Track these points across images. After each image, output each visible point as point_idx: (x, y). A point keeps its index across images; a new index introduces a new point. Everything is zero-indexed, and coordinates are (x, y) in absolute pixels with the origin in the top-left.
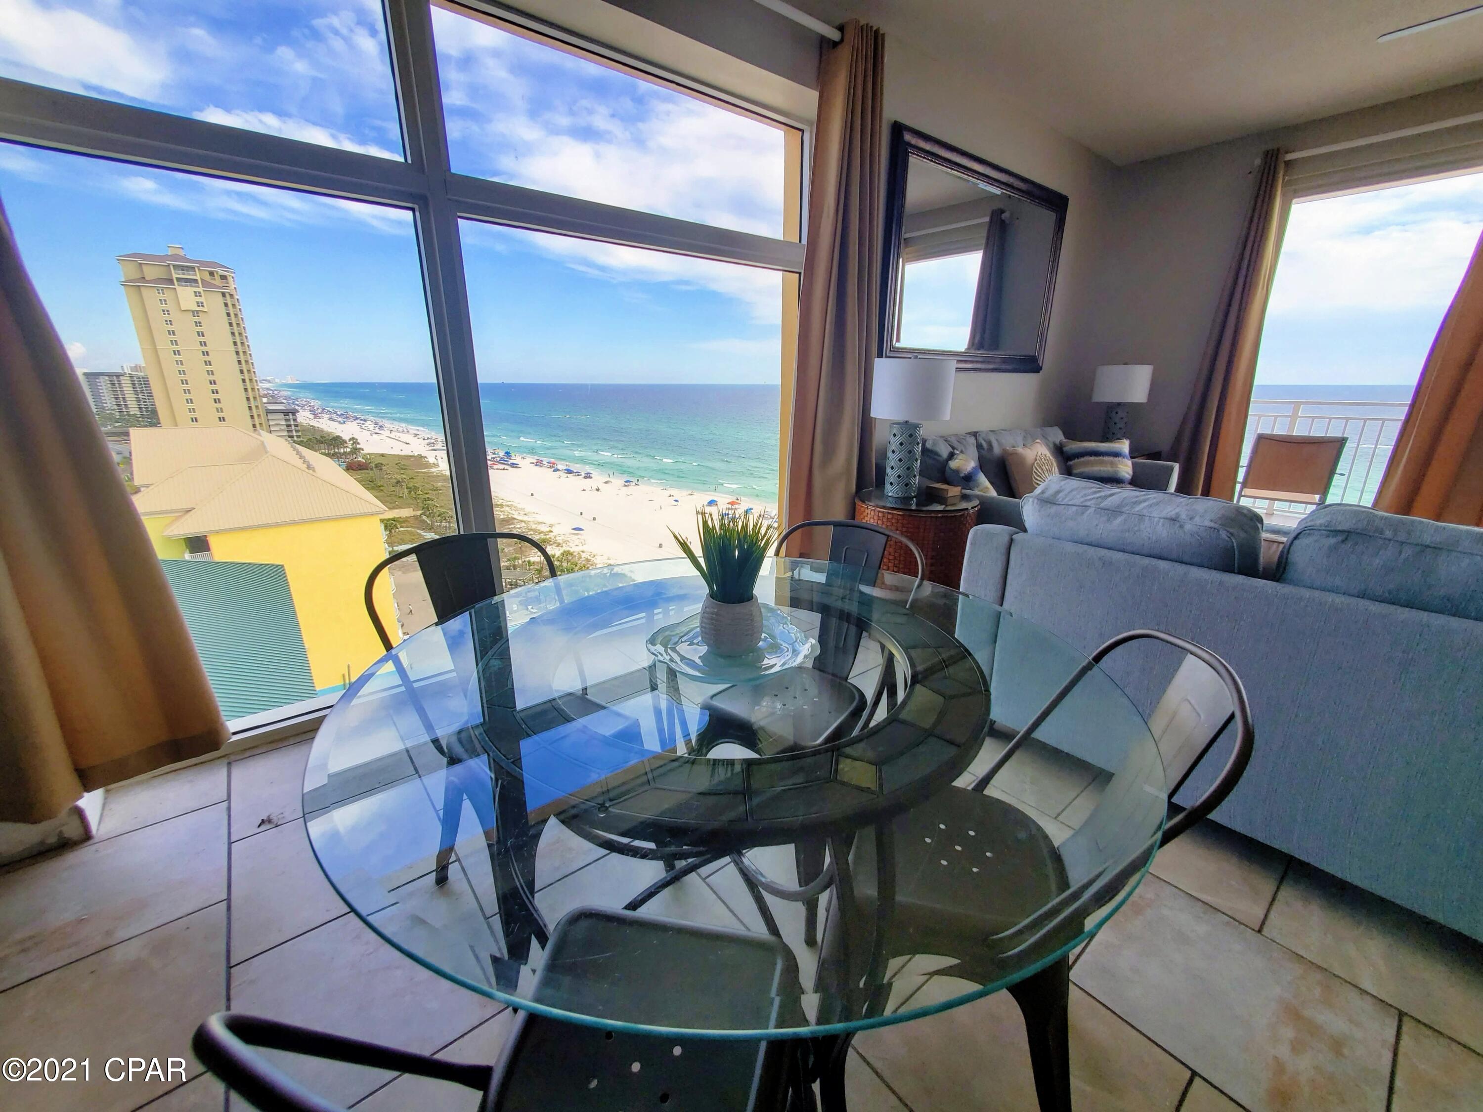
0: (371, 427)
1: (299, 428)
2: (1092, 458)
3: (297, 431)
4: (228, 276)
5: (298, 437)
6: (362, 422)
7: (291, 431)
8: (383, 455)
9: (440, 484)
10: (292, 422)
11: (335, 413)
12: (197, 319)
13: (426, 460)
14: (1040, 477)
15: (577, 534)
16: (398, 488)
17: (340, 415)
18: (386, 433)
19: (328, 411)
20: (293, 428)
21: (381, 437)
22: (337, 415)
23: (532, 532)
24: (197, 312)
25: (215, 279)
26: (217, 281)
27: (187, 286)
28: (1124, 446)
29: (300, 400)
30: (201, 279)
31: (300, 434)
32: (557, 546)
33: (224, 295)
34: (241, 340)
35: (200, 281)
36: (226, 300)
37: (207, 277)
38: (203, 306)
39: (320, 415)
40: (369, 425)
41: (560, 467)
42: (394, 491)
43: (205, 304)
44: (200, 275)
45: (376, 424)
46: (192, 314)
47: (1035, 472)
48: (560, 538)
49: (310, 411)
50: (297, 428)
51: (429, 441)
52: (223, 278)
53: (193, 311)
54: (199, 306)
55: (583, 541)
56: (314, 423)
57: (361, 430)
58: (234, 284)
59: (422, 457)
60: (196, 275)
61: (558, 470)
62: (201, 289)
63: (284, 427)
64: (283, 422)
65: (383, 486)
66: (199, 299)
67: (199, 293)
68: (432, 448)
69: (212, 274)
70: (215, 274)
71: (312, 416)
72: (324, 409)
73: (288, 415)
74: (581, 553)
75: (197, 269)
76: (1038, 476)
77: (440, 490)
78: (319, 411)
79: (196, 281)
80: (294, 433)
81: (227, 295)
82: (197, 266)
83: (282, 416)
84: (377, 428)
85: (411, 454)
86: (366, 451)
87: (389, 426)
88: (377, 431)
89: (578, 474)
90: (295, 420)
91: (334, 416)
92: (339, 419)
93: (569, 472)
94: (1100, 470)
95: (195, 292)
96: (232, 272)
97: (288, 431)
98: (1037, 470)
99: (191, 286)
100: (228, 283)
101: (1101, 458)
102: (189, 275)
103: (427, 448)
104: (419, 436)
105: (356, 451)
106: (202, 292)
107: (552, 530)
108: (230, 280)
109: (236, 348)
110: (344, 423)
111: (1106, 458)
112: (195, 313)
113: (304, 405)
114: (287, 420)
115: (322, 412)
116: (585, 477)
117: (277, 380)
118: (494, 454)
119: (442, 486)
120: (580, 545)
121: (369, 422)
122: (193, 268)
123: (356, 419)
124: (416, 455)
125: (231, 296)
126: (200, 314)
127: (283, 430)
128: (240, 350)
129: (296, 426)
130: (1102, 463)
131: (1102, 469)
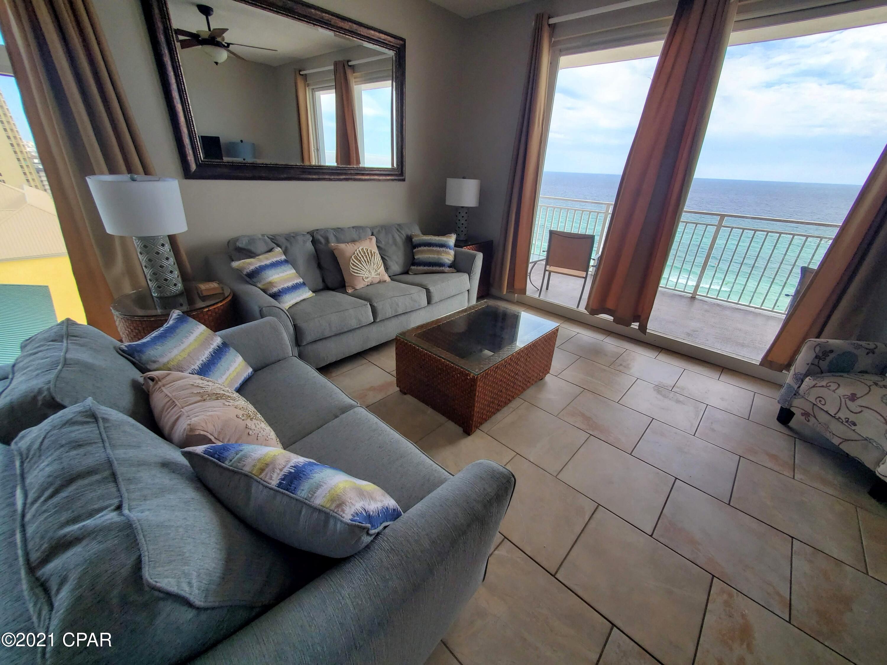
2: (426, 248)
14: (357, 267)
28: (451, 240)
47: (352, 263)
76: (355, 266)
94: (430, 257)
98: (354, 262)
101: (431, 248)
111: (435, 248)
130: (432, 252)
131: (430, 256)
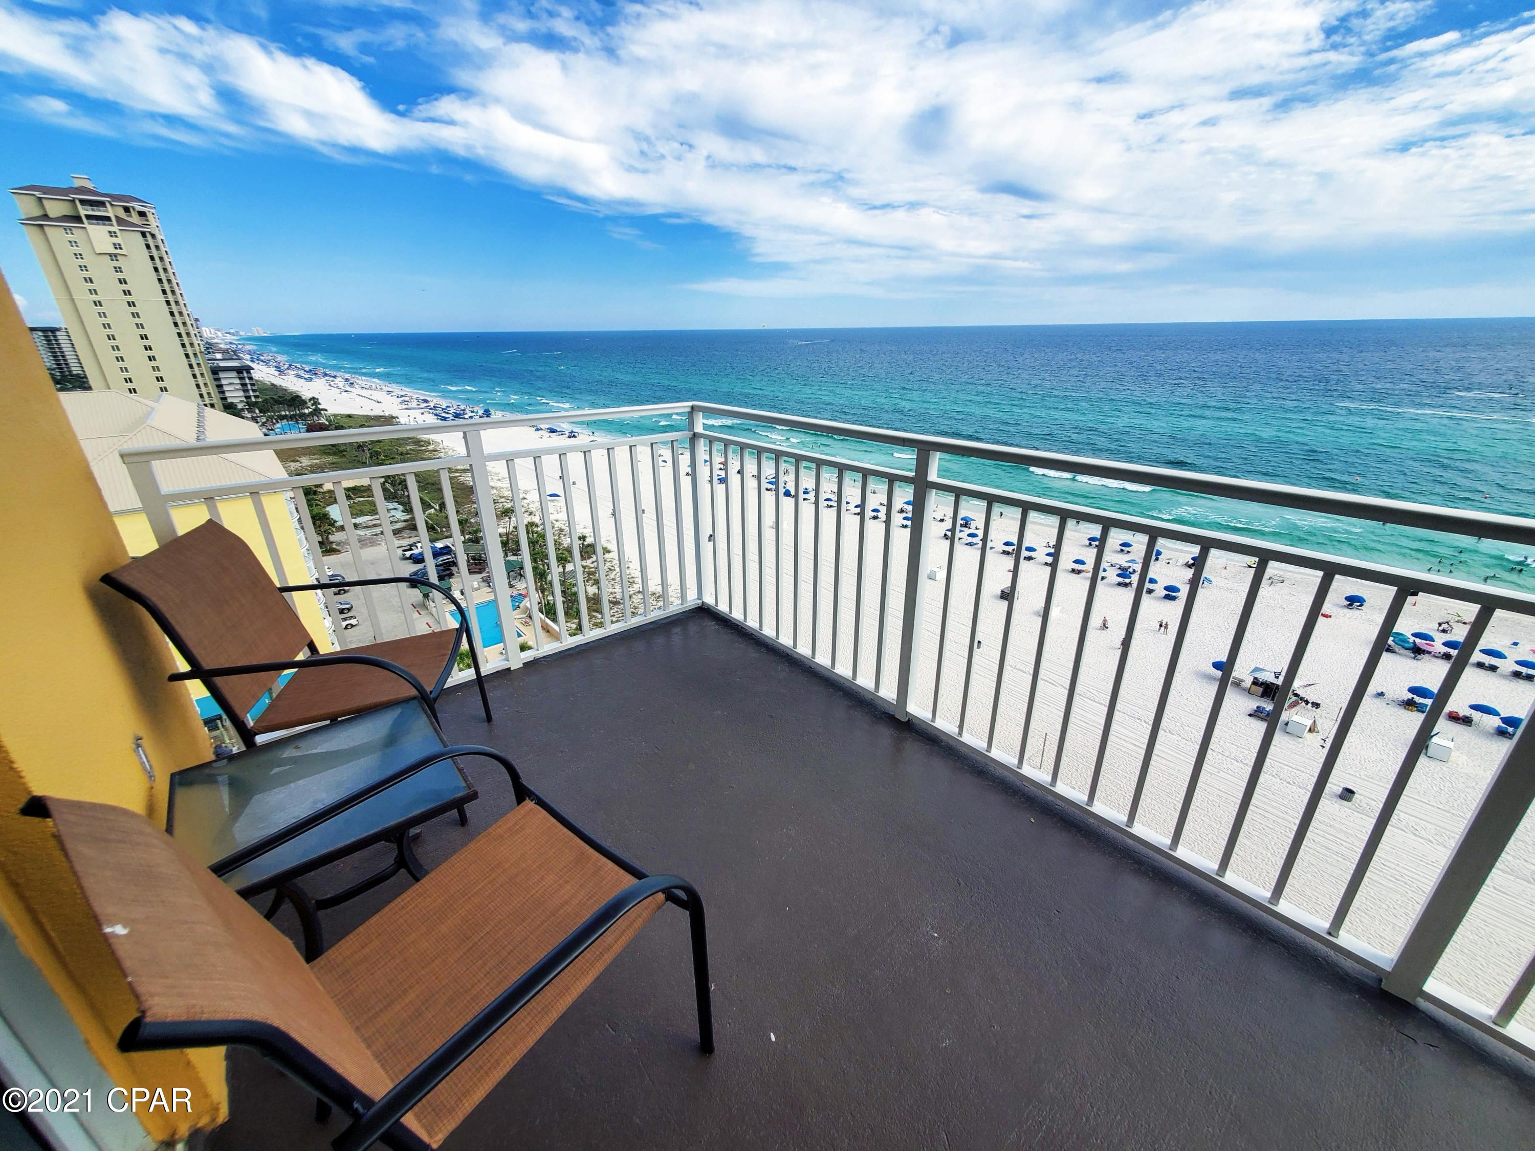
0: (341, 385)
1: (255, 388)
3: (254, 391)
4: (148, 213)
5: (256, 397)
6: (332, 379)
7: (247, 391)
8: (349, 416)
9: (408, 448)
10: (247, 381)
11: (303, 369)
12: (116, 264)
13: (397, 420)
15: (553, 501)
16: (360, 454)
17: (307, 372)
18: (357, 390)
19: (296, 367)
20: (249, 387)
21: (351, 395)
22: (305, 371)
23: (503, 500)
24: (115, 255)
25: (131, 216)
26: (135, 219)
27: (98, 224)
29: (265, 355)
30: (116, 217)
31: (257, 393)
32: (530, 515)
33: (144, 234)
34: (171, 287)
35: (113, 219)
36: (147, 241)
37: (122, 214)
38: (121, 248)
39: (285, 372)
40: (340, 382)
41: (542, 426)
42: (357, 456)
43: (123, 246)
44: (113, 212)
45: (347, 380)
46: (109, 257)
48: (534, 506)
49: (276, 367)
50: (254, 388)
51: (403, 398)
52: (142, 214)
53: (110, 255)
54: (116, 248)
55: (558, 508)
56: (278, 381)
57: (329, 388)
58: (156, 222)
59: (394, 418)
60: (107, 211)
61: (541, 429)
62: (115, 228)
63: (239, 387)
64: (237, 381)
65: (345, 451)
66: (115, 240)
67: (115, 232)
68: (406, 406)
69: (127, 209)
70: (131, 210)
71: (277, 373)
72: (290, 365)
73: (242, 373)
74: (555, 522)
75: (108, 204)
77: (408, 454)
78: (286, 367)
79: (108, 219)
80: (251, 393)
81: (148, 235)
82: (109, 201)
83: (234, 374)
84: (347, 386)
85: (382, 414)
86: (331, 411)
87: (360, 382)
88: (348, 388)
89: (562, 433)
90: (251, 378)
91: (302, 373)
92: (307, 376)
93: (553, 431)
95: (110, 232)
96: (151, 208)
97: (244, 391)
99: (104, 224)
100: (147, 220)
102: (100, 211)
103: (400, 406)
104: (393, 394)
105: (317, 412)
106: (118, 232)
107: (525, 496)
108: (150, 216)
109: (165, 298)
110: (311, 379)
112: (114, 257)
113: (269, 360)
114: (241, 379)
115: (288, 368)
116: (569, 437)
117: (241, 333)
118: (472, 412)
119: (411, 450)
120: (555, 512)
121: (340, 379)
122: (102, 204)
123: (326, 375)
124: (387, 414)
125: (153, 236)
126: (119, 257)
127: (237, 390)
128: (171, 298)
129: (252, 385)
